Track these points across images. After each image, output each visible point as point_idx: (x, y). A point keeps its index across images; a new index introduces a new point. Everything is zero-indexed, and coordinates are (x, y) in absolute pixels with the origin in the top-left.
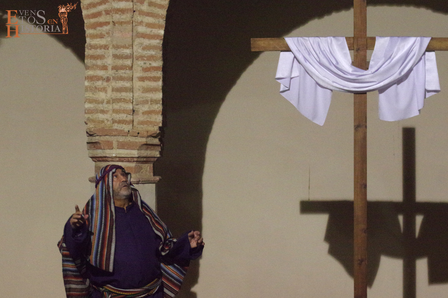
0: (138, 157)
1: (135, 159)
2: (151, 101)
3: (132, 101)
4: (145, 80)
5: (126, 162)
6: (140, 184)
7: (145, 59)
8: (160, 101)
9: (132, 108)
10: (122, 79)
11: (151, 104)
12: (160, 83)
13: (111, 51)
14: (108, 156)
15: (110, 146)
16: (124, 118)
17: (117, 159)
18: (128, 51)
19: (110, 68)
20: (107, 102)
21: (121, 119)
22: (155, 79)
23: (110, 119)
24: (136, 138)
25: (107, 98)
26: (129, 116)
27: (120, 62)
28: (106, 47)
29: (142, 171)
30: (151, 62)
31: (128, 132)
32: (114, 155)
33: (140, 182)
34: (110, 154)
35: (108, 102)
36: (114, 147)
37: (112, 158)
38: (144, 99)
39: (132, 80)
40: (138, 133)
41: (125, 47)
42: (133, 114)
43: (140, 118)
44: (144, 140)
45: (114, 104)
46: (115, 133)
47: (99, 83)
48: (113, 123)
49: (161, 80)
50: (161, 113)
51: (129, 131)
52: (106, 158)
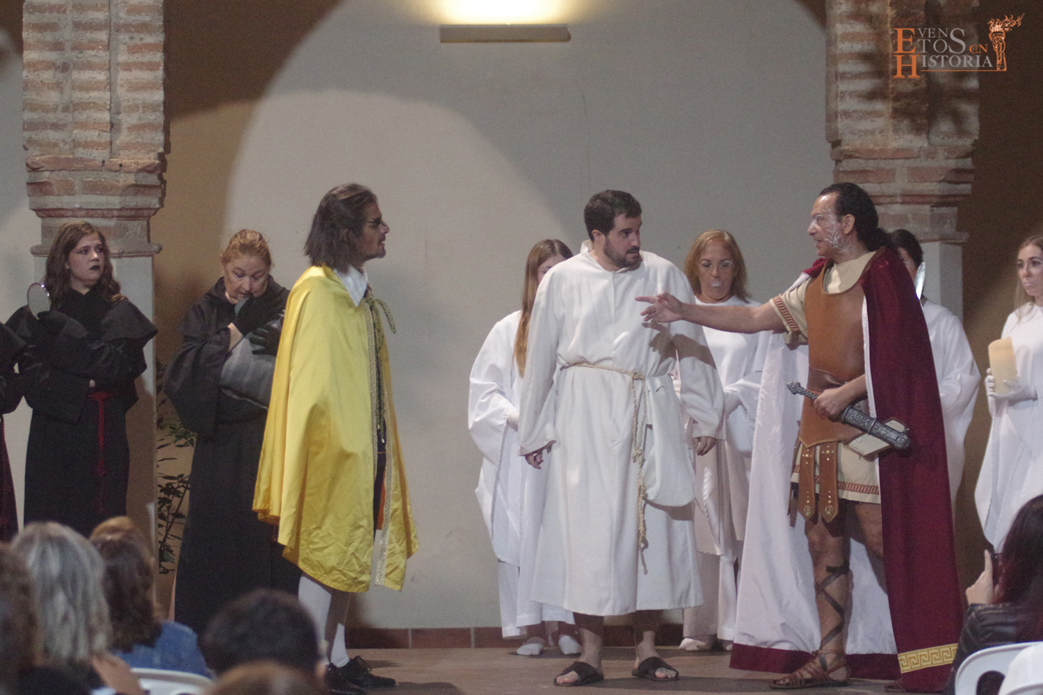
0: (121, 209)
1: (115, 213)
2: (144, 107)
3: (109, 107)
4: (133, 69)
5: (98, 217)
6: (124, 259)
7: (133, 29)
8: (159, 105)
9: (108, 119)
10: (90, 66)
11: (144, 112)
12: (160, 73)
13: (71, 16)
14: (66, 207)
15: (69, 190)
16: (95, 138)
17: (83, 213)
18: (101, 16)
19: (68, 46)
20: (63, 108)
21: (89, 139)
22: (151, 66)
23: (69, 140)
24: (117, 173)
25: (64, 101)
26: (105, 134)
27: (86, 36)
28: (60, 9)
29: (127, 233)
30: (142, 36)
31: (101, 162)
32: (77, 206)
33: (124, 255)
34: (69, 203)
35: (66, 109)
36: (77, 192)
37: (73, 210)
38: (131, 103)
39: (109, 69)
40: (121, 165)
41: (95, 8)
42: (111, 130)
43: (124, 137)
44: (131, 179)
45: (76, 113)
46: (79, 166)
47: (49, 75)
48: (75, 147)
49: (161, 68)
50: (162, 128)
51: (104, 162)
52: (63, 212)
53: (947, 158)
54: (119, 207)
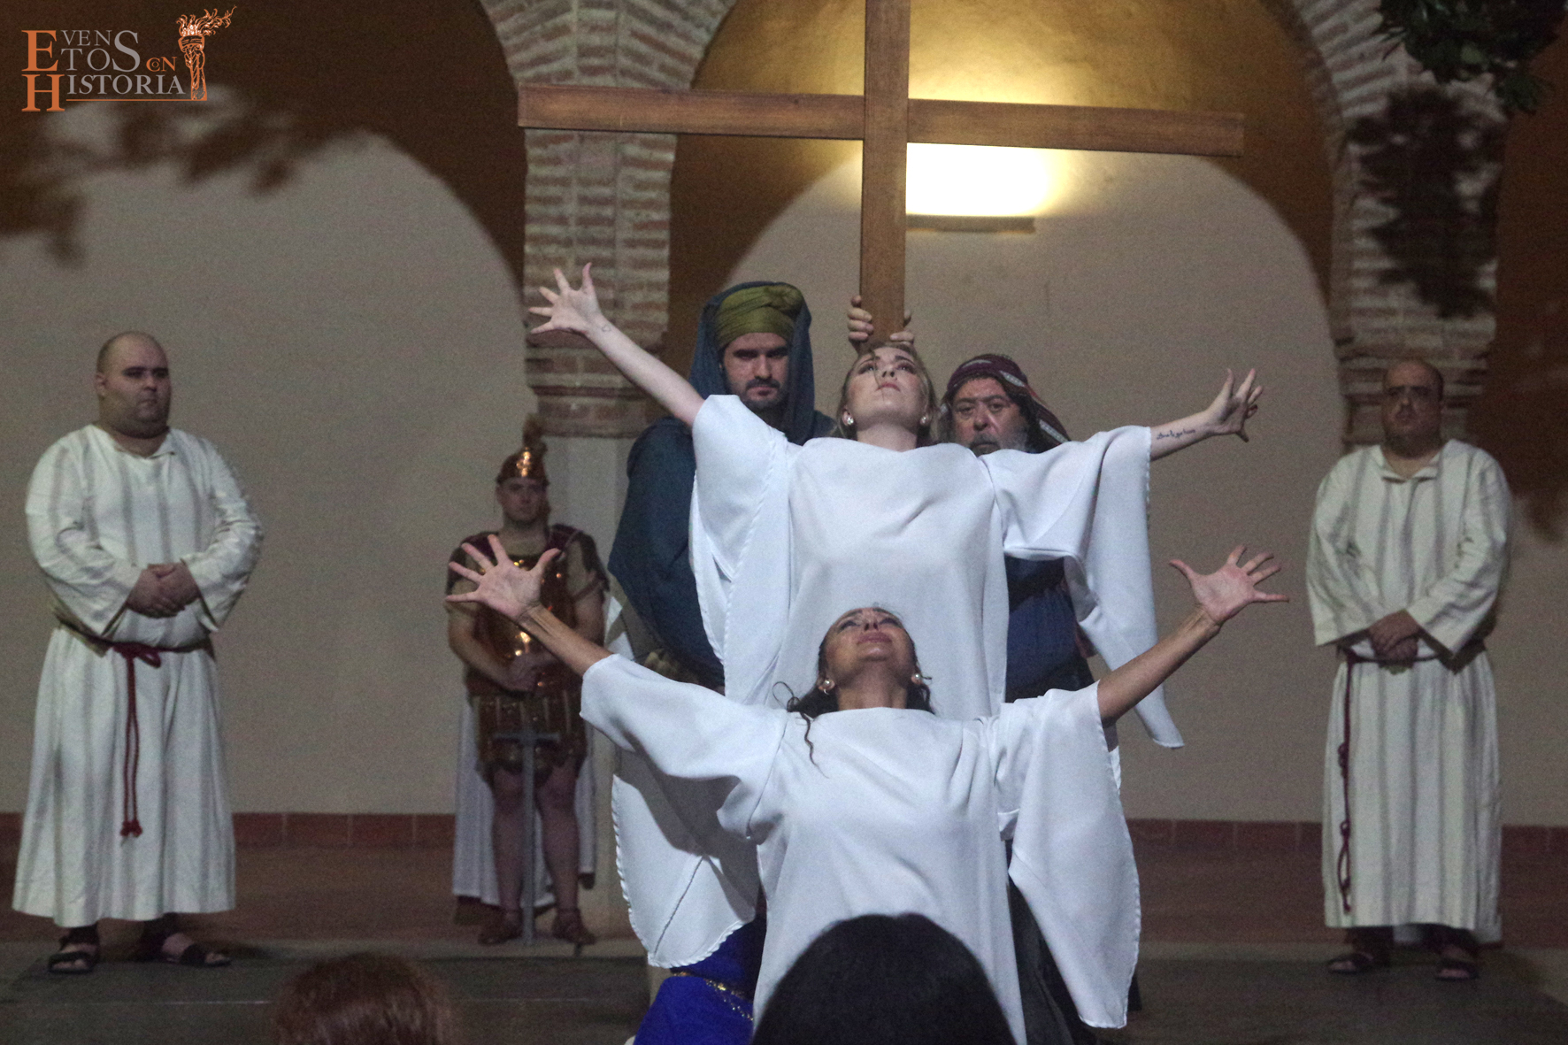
1: (617, 393)
2: (648, 285)
3: (612, 284)
4: (638, 246)
7: (639, 205)
8: (665, 285)
10: (594, 241)
11: (648, 290)
12: (666, 252)
13: (576, 190)
14: (566, 385)
15: (570, 366)
17: (583, 392)
18: (606, 191)
19: (572, 221)
22: (657, 244)
27: (591, 211)
28: (564, 182)
29: (627, 414)
30: (649, 212)
32: (578, 384)
34: (569, 381)
36: (579, 370)
37: (574, 389)
38: (636, 280)
39: (614, 245)
41: (601, 183)
42: (615, 308)
43: (627, 315)
47: (551, 250)
49: (667, 246)
50: (666, 307)
52: (563, 391)
53: (1462, 358)
54: (620, 386)
